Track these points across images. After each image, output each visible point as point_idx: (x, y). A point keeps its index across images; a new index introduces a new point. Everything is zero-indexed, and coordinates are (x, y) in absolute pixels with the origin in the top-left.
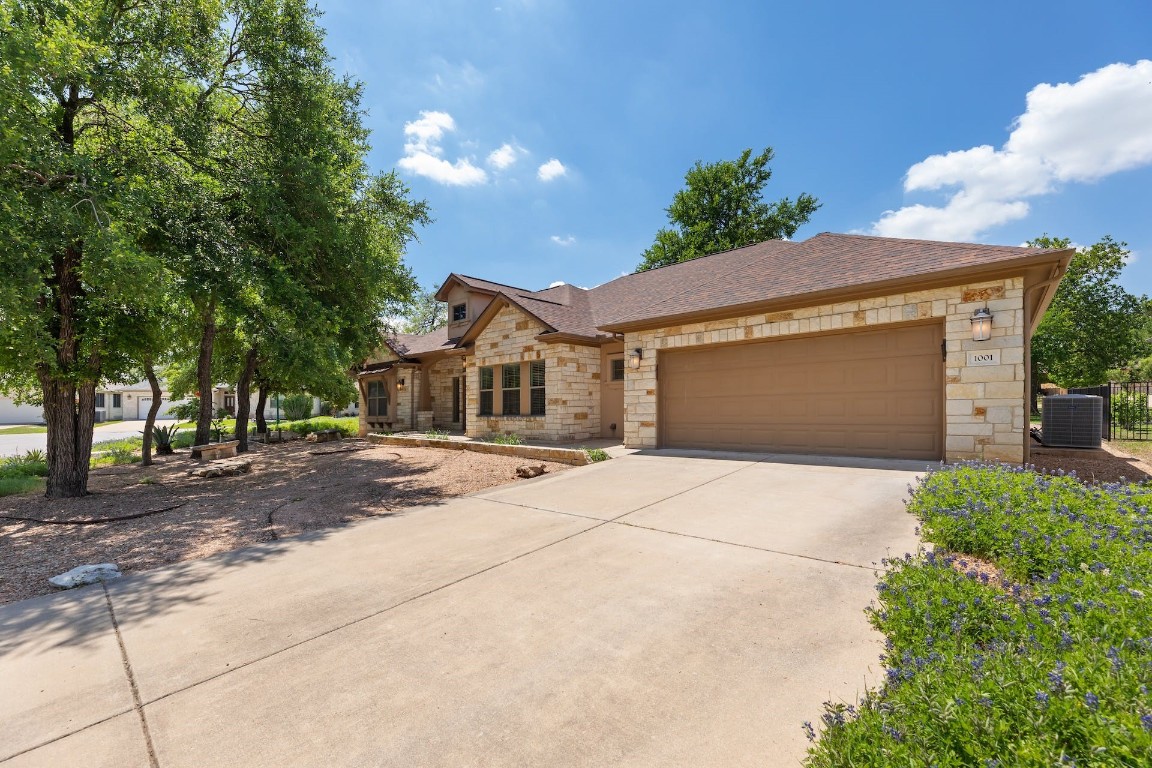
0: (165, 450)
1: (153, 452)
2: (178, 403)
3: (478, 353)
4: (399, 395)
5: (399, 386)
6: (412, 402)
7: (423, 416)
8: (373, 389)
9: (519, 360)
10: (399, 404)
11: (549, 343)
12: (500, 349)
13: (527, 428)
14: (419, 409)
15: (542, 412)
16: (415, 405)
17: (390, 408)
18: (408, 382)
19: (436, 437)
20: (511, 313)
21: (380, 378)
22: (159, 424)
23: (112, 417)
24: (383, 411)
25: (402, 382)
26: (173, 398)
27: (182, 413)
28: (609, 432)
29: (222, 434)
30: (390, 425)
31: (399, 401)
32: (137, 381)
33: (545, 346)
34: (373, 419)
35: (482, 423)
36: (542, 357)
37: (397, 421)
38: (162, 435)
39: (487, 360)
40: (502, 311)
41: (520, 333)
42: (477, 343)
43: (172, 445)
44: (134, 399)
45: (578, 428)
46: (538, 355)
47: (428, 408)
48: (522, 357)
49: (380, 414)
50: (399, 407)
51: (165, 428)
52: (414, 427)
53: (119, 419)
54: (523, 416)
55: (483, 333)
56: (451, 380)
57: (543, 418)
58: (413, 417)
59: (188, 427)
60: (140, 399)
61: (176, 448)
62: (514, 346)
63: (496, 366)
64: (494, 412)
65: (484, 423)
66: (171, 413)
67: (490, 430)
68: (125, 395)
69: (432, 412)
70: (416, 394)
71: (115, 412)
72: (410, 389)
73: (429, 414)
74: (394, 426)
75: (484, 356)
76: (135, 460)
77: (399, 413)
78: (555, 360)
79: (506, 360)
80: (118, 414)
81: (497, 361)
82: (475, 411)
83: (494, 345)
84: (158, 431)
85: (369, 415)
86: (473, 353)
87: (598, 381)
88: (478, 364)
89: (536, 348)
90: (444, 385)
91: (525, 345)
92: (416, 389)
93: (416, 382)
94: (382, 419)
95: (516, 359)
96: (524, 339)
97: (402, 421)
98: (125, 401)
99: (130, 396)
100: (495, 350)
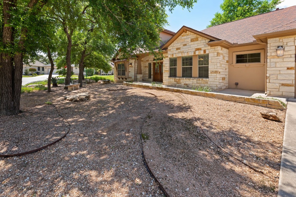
0: (55, 85)
1: (51, 85)
2: (59, 70)
3: (169, 52)
4: (129, 68)
5: (130, 65)
6: (135, 71)
7: (139, 76)
8: (119, 67)
9: (193, 54)
10: (130, 72)
11: (211, 46)
12: (181, 50)
13: (197, 83)
14: (137, 74)
15: (207, 77)
16: (136, 72)
17: (126, 73)
18: (133, 64)
19: (144, 84)
20: (188, 35)
21: (123, 63)
22: (53, 76)
23: (42, 73)
24: (124, 74)
25: (131, 64)
26: (58, 69)
27: (60, 73)
28: (235, 86)
29: (72, 80)
30: (126, 79)
31: (129, 71)
32: (48, 64)
33: (209, 47)
34: (120, 76)
35: (171, 80)
36: (207, 52)
37: (129, 78)
38: (54, 80)
39: (174, 55)
40: (182, 34)
41: (193, 43)
42: (169, 48)
43: (57, 83)
44: (47, 69)
45: (222, 84)
46: (205, 51)
47: (141, 73)
48: (195, 53)
49: (122, 75)
50: (130, 73)
51: (55, 77)
52: (136, 80)
53: (43, 74)
54: (195, 78)
55: (172, 44)
56: (148, 64)
57: (208, 79)
58: (135, 76)
59: (62, 77)
60: (49, 69)
61: (58, 84)
62: (189, 49)
63: (178, 57)
64: (177, 76)
65: (172, 80)
66: (57, 72)
67: (176, 83)
68: (45, 67)
69: (142, 75)
70: (136, 68)
71: (42, 72)
72: (134, 67)
73: (141, 76)
74: (127, 79)
75: (173, 53)
76: (45, 89)
77: (130, 75)
78: (216, 54)
79: (185, 55)
80: (43, 73)
81: (180, 55)
82: (168, 75)
83: (178, 49)
84: (53, 78)
85: (118, 75)
86: (167, 53)
87: (228, 64)
88: (169, 57)
89: (203, 49)
90: (145, 65)
91: (196, 48)
92: (136, 67)
93: (136, 64)
94: (123, 77)
95: (191, 54)
96: (196, 45)
97: (131, 78)
98: (45, 69)
99: (46, 68)
100: (179, 51)
